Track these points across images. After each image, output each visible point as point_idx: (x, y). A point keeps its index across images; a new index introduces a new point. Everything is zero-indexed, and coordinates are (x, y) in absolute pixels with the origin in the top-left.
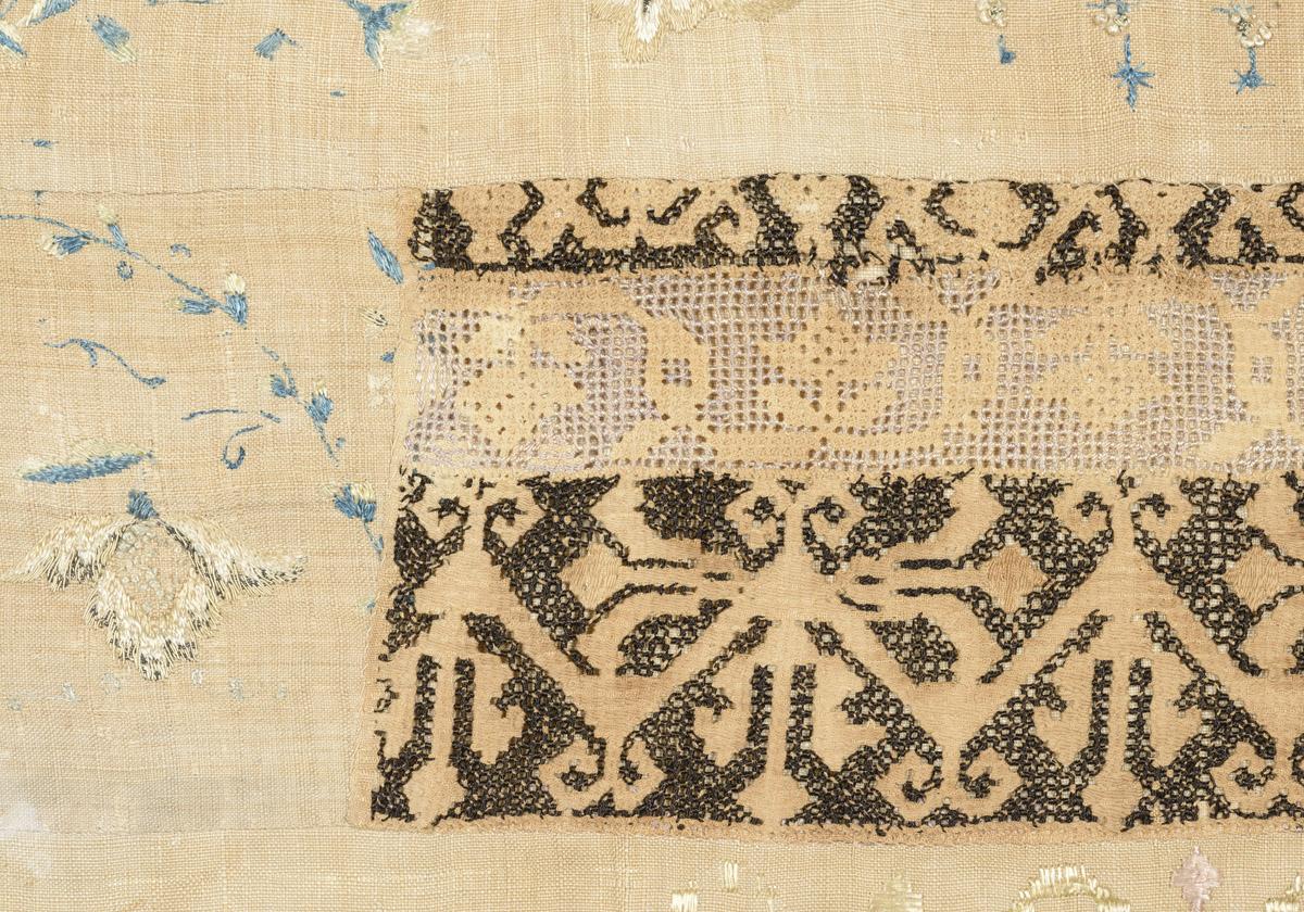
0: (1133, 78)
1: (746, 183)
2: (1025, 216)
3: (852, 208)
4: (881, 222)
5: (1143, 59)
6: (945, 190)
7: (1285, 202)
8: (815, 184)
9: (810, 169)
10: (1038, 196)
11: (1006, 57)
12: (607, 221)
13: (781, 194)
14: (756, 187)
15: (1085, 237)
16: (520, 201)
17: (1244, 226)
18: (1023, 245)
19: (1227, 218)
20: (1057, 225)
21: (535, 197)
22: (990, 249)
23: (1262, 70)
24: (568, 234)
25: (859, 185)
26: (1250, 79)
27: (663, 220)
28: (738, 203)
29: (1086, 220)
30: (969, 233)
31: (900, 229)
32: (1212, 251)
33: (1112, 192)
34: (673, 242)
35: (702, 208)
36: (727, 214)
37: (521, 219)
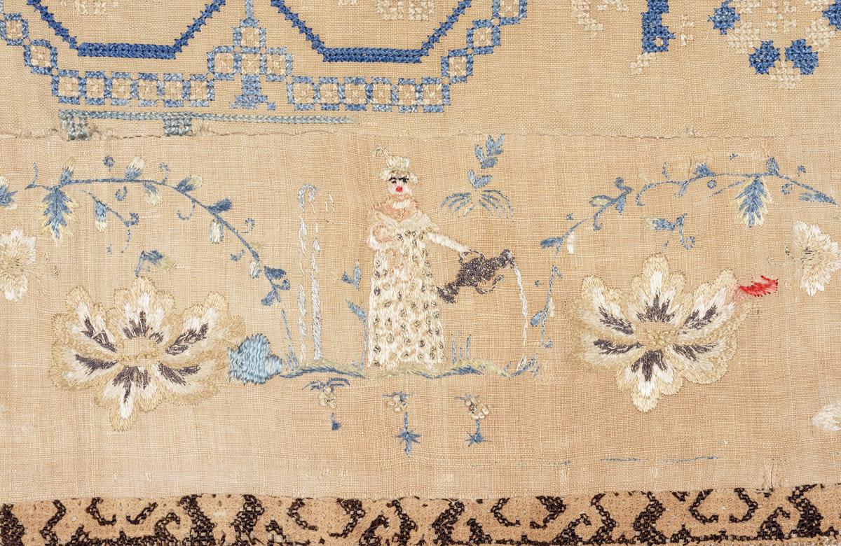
0: (409, 437)
1: (184, 499)
2: (345, 518)
3: (246, 513)
4: (263, 521)
5: (415, 426)
6: (299, 503)
7: (495, 510)
8: (225, 502)
9: (221, 492)
10: (353, 506)
11: (336, 426)
12: (103, 522)
13: (204, 506)
14: (191, 502)
15: (380, 531)
16: (53, 511)
17: (472, 523)
18: (345, 534)
19: (463, 519)
20: (365, 523)
21: (61, 509)
22: (325, 537)
23: (484, 433)
24: (80, 531)
25: (250, 499)
26: (477, 439)
27: (136, 522)
28: (180, 512)
29: (381, 521)
30: (313, 528)
31: (274, 526)
32: (454, 537)
33: (395, 504)
34: (141, 534)
35: (158, 514)
36: (173, 517)
37: (53, 521)
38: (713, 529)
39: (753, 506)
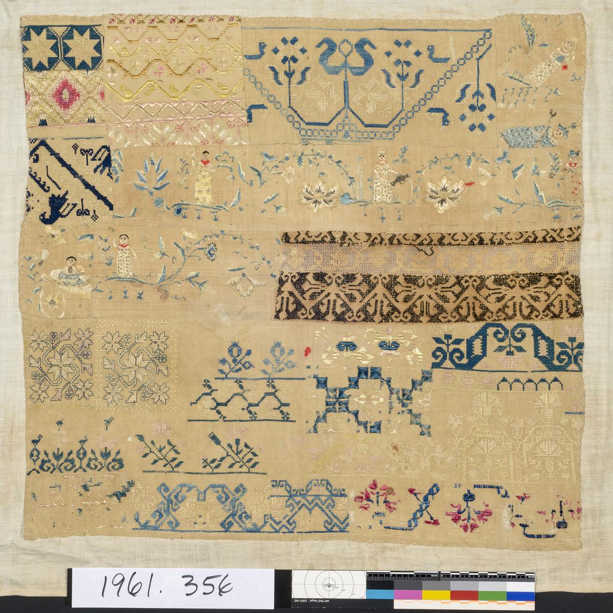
0: (383, 218)
1: (328, 232)
2: (367, 237)
3: (343, 236)
4: (347, 238)
5: (384, 216)
6: (356, 234)
7: (404, 236)
8: (338, 233)
9: (337, 230)
10: (369, 235)
11: (365, 215)
12: (309, 237)
13: (333, 234)
14: (330, 233)
15: (375, 241)
16: (297, 234)
17: (398, 239)
18: (367, 241)
19: (396, 238)
20: (372, 239)
21: (299, 233)
22: (362, 242)
23: (401, 218)
24: (304, 239)
25: (344, 233)
26: (400, 219)
27: (317, 237)
28: (327, 235)
29: (376, 238)
30: (359, 240)
31: (350, 239)
32: (393, 243)
33: (379, 234)
34: (318, 240)
35: (322, 235)
36: (326, 236)
37: (297, 236)
38: (457, 243)
39: (467, 237)
